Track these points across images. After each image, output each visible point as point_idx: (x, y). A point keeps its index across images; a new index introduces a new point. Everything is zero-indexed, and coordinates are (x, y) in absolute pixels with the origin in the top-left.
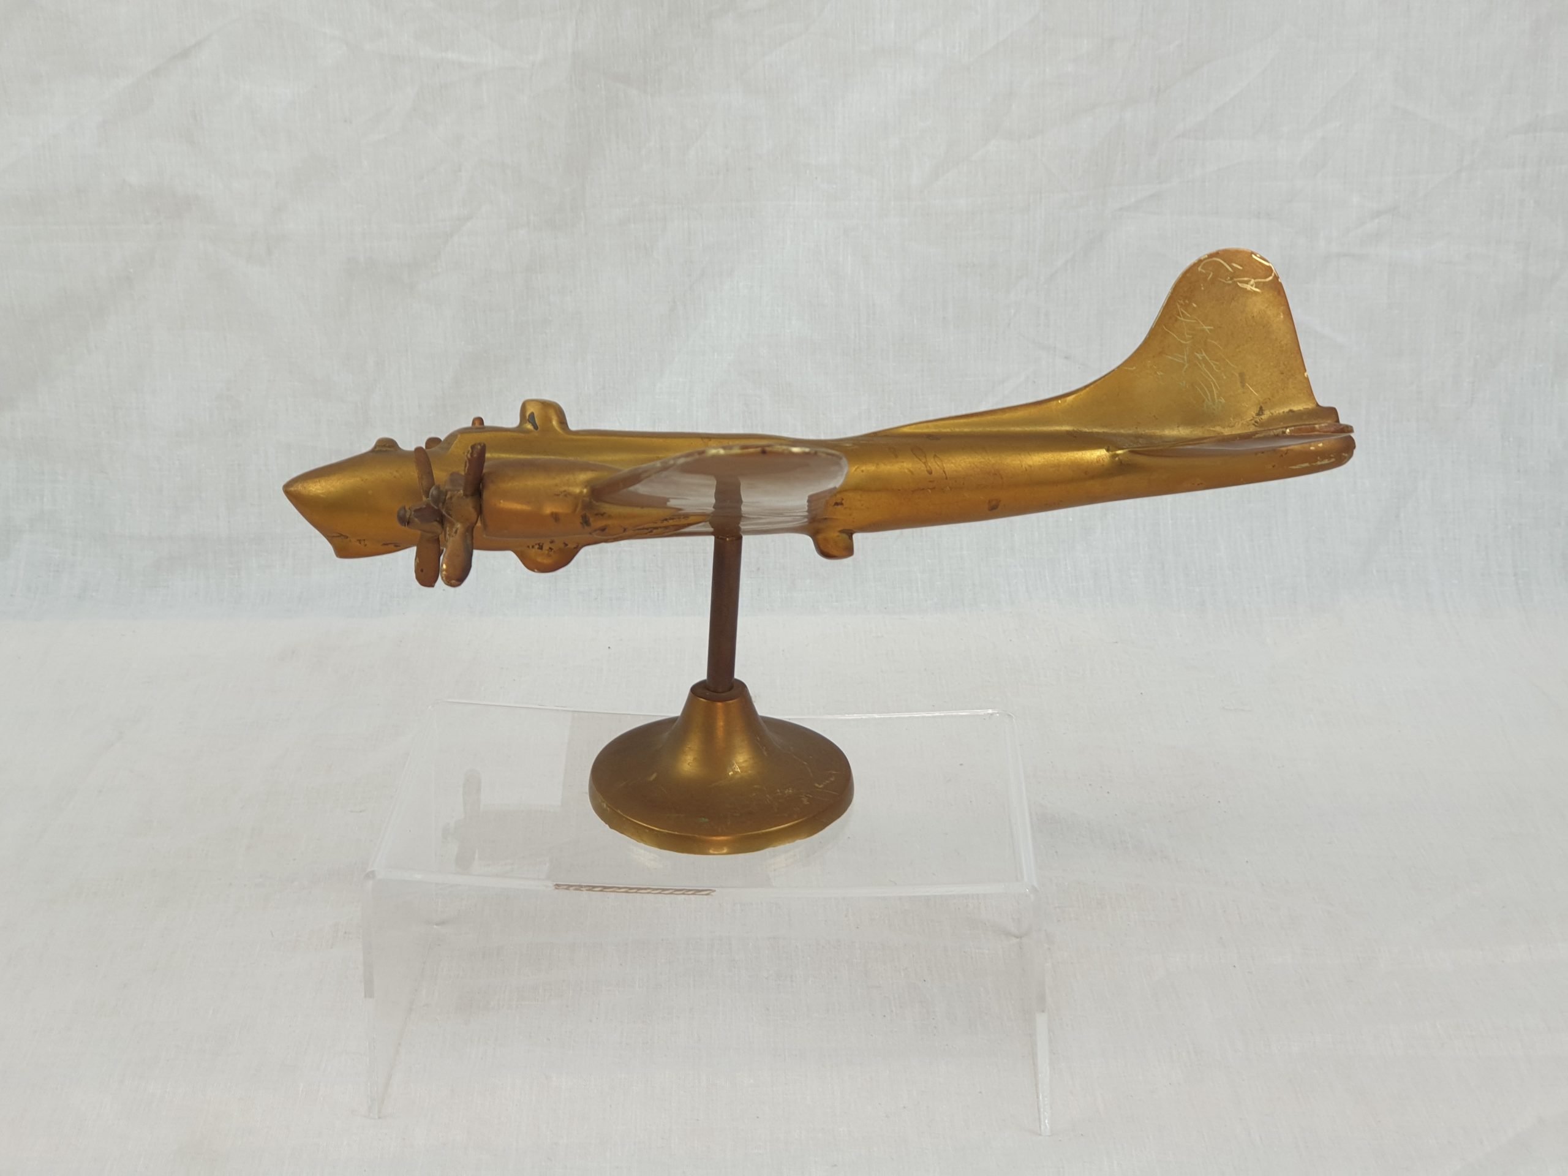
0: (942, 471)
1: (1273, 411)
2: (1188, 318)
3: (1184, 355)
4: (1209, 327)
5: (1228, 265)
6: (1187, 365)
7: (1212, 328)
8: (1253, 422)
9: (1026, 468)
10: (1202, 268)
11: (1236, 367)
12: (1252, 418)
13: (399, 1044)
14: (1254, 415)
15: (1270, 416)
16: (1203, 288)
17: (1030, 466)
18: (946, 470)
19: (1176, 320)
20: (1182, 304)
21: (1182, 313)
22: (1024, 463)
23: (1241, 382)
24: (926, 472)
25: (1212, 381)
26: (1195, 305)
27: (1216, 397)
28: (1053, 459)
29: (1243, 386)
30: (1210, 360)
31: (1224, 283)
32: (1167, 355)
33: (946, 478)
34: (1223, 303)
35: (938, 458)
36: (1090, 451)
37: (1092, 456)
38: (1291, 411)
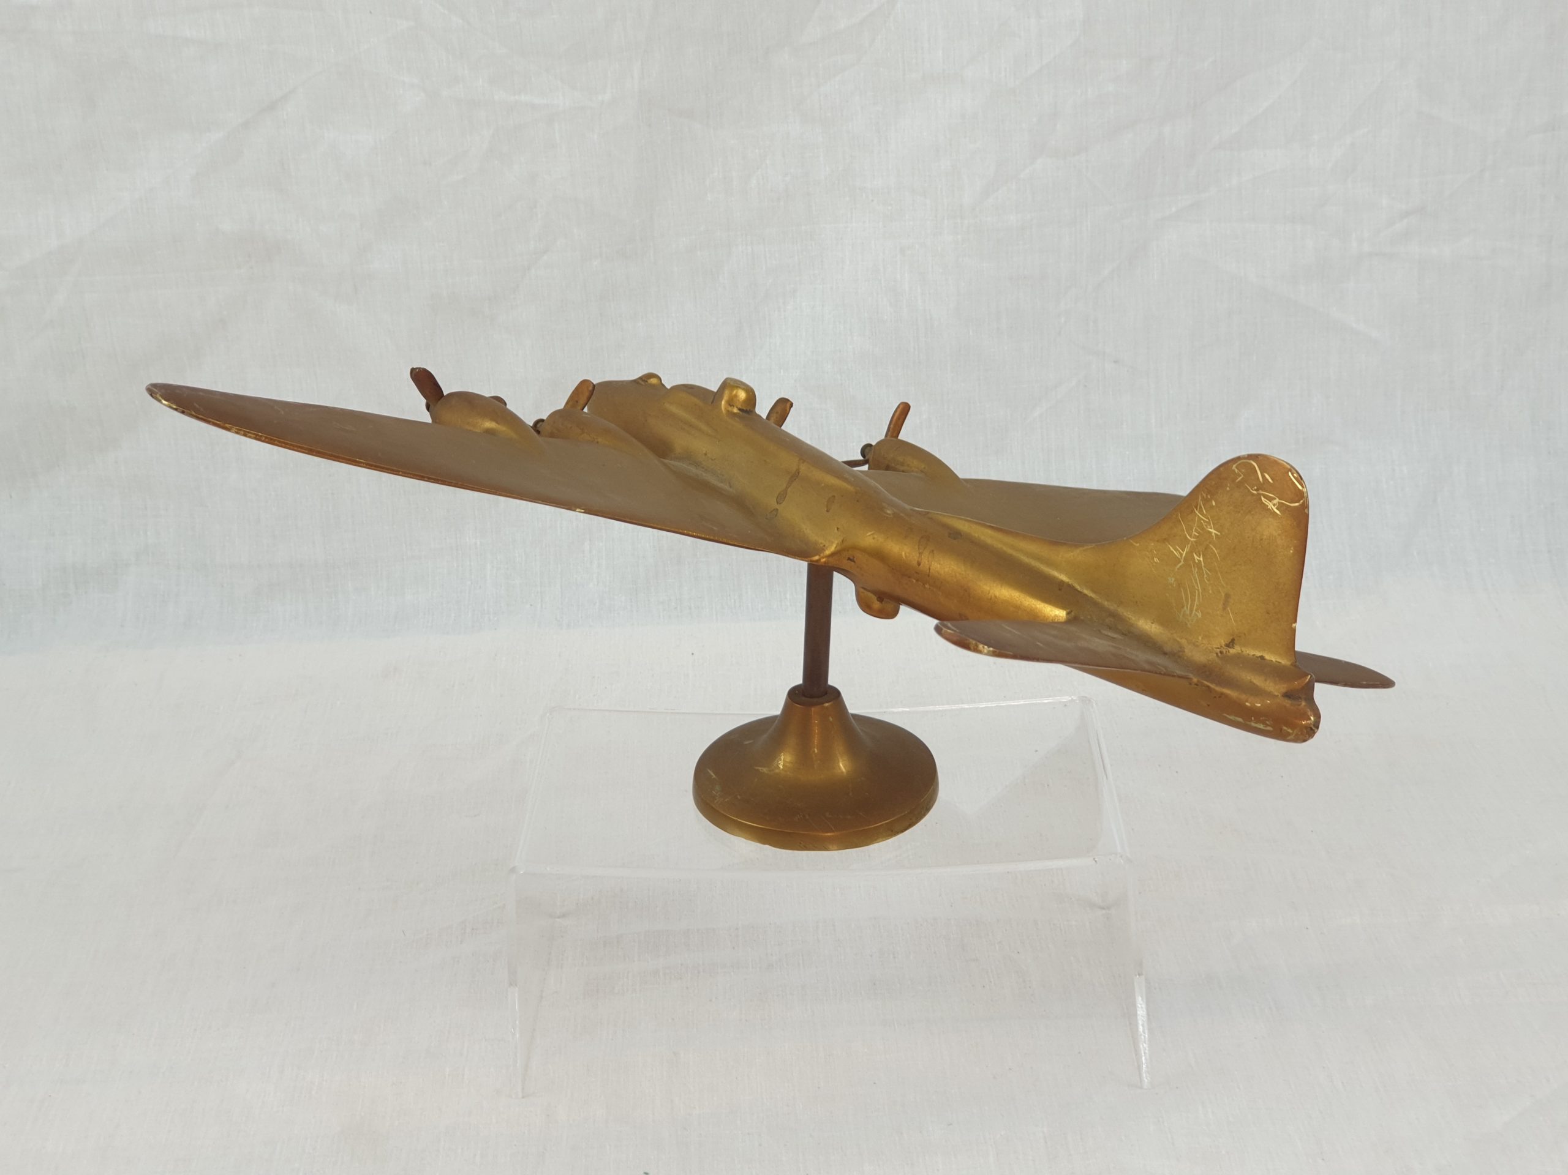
0: (928, 566)
1: (1243, 649)
2: (1202, 514)
3: (1183, 551)
4: (1217, 532)
5: (1261, 473)
6: (1182, 563)
7: (1219, 534)
8: (1218, 650)
9: (991, 596)
10: (1236, 467)
11: (1225, 585)
12: (1219, 647)
14: (1223, 644)
15: (1239, 653)
16: (1228, 489)
17: (996, 597)
18: (931, 568)
19: (1193, 511)
20: (1203, 497)
21: (1201, 507)
22: (991, 592)
23: (1224, 604)
24: (916, 562)
25: (1198, 590)
26: (1214, 503)
27: (1195, 608)
28: (1017, 599)
29: (1224, 609)
30: (1205, 567)
31: (1249, 491)
32: (1169, 544)
33: (929, 575)
34: (1239, 512)
35: (934, 554)
36: (1052, 607)
37: (1051, 613)
38: (1262, 658)
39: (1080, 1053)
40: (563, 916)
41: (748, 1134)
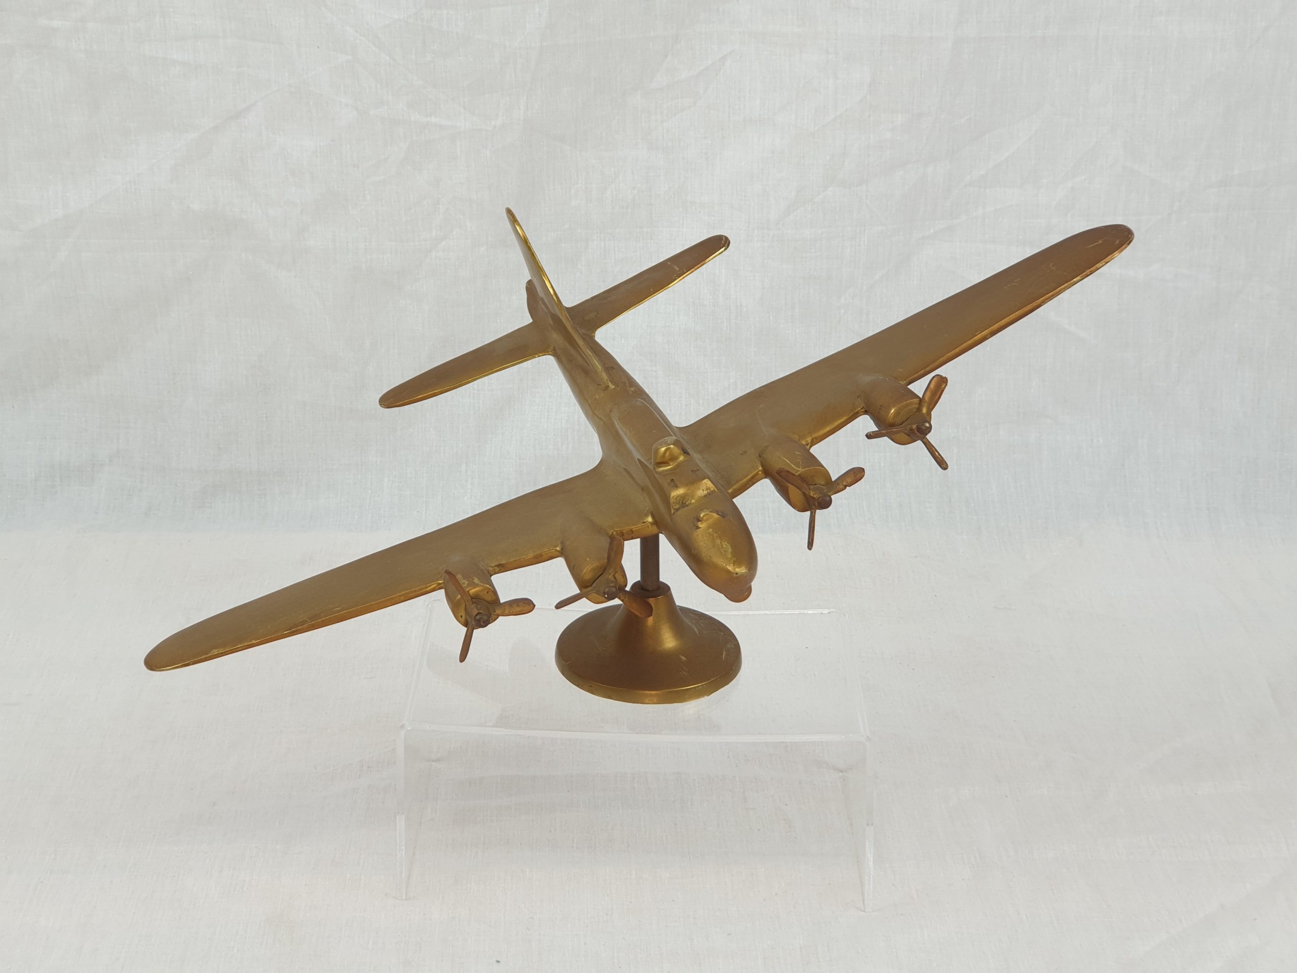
13: (415, 848)
39: (829, 884)
40: (438, 760)
41: (577, 935)
